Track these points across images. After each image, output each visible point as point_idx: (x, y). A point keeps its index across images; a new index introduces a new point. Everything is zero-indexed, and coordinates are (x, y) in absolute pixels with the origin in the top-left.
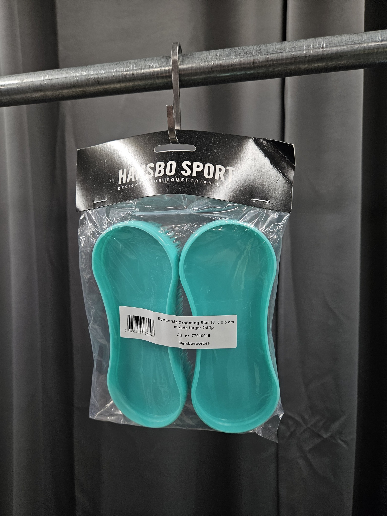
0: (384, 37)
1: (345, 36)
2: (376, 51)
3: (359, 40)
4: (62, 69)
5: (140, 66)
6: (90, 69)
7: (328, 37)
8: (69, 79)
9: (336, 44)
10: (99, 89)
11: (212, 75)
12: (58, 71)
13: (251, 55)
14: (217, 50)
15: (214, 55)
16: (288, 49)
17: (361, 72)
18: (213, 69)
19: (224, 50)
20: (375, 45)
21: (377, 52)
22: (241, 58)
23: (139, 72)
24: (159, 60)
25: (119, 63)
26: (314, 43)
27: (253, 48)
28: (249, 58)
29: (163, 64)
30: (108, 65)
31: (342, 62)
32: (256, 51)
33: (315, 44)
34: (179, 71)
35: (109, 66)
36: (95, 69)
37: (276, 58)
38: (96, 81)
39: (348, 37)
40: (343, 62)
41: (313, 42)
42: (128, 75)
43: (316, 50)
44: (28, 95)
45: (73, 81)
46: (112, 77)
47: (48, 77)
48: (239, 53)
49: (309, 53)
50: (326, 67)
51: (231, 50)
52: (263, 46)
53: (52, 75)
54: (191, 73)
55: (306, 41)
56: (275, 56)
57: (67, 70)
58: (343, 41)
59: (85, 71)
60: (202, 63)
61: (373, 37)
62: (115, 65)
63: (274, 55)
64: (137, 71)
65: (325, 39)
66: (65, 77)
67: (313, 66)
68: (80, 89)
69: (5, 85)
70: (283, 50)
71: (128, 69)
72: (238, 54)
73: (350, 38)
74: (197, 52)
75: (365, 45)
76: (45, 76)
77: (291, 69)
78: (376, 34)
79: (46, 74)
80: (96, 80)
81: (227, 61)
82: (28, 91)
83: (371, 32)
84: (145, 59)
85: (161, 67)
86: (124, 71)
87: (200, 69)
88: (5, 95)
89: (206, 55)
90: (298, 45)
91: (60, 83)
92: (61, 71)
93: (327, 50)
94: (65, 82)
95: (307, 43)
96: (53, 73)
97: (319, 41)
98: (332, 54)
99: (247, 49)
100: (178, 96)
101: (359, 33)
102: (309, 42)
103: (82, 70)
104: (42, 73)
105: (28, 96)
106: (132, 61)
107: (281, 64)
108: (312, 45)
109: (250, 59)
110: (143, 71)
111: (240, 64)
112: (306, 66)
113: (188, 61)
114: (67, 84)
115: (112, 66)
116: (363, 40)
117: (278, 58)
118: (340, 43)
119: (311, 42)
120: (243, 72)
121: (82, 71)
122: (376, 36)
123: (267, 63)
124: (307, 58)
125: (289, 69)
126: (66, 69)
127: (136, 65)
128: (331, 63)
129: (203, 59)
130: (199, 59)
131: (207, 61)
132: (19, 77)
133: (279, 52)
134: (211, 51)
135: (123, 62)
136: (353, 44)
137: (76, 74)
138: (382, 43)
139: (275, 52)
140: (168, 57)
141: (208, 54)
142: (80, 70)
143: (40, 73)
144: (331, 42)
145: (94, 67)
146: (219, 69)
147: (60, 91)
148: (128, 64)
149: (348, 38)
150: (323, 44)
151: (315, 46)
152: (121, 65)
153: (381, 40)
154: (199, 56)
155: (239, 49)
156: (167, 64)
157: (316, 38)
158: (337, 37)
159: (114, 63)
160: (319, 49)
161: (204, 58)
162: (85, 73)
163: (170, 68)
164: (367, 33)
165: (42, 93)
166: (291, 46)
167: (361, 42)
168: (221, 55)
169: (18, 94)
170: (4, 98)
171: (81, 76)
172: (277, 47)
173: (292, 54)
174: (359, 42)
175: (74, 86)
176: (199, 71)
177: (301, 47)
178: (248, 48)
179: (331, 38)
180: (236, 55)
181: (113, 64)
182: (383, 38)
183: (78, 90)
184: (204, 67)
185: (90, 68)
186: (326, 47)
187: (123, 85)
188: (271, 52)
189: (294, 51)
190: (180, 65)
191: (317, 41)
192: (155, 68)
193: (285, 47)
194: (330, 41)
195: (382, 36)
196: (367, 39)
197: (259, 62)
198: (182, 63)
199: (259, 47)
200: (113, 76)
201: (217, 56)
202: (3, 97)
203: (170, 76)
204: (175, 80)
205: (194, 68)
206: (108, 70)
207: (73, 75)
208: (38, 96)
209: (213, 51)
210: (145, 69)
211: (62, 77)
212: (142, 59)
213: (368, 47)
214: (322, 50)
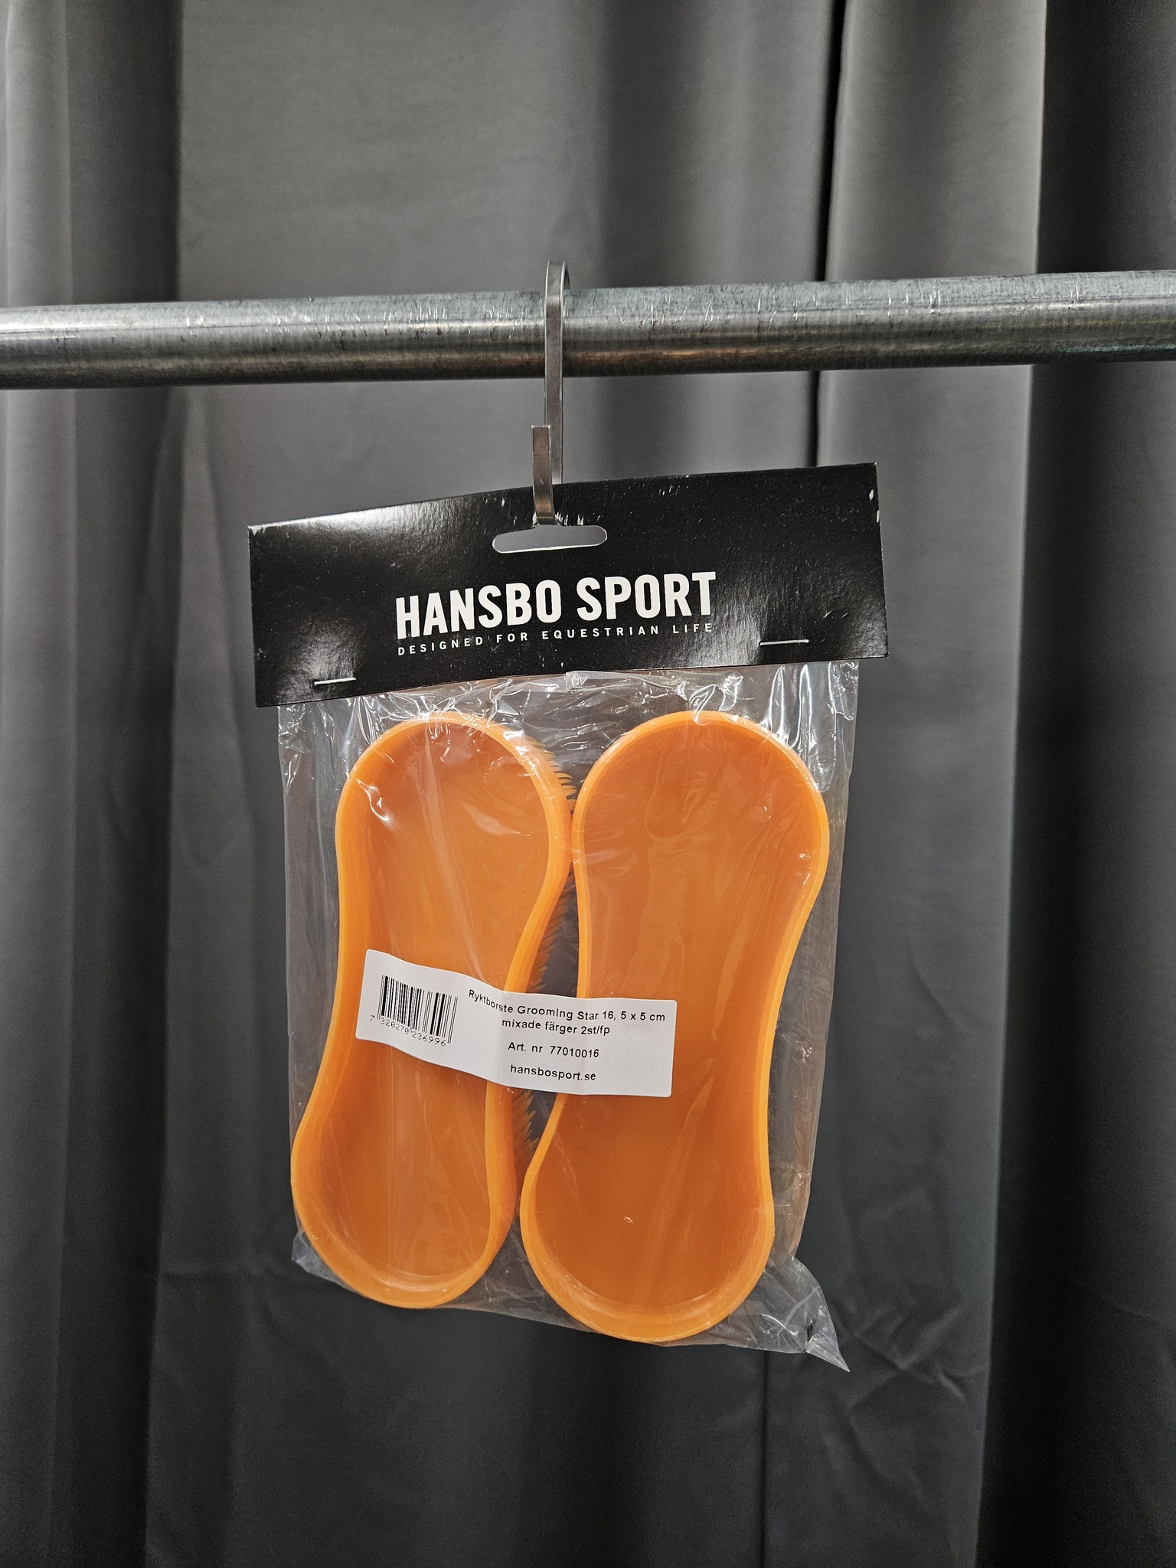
0: (1086, 290)
1: (991, 282)
2: (1065, 323)
3: (1024, 294)
4: (244, 303)
5: (461, 311)
6: (322, 309)
7: (948, 280)
8: (263, 331)
9: (968, 300)
10: (341, 363)
11: (649, 351)
12: (233, 308)
13: (754, 310)
14: (665, 289)
15: (658, 299)
16: (847, 303)
17: (1026, 371)
18: (653, 337)
19: (682, 290)
20: (1063, 310)
21: (1069, 326)
22: (728, 313)
23: (457, 326)
24: (511, 300)
25: (403, 298)
26: (913, 292)
27: (757, 293)
28: (747, 316)
29: (522, 313)
30: (372, 302)
31: (982, 346)
32: (767, 299)
33: (916, 295)
34: (564, 334)
35: (374, 306)
36: (336, 310)
37: (816, 323)
38: (335, 342)
39: (999, 283)
40: (985, 346)
41: (912, 290)
42: (425, 334)
43: (919, 311)
44: (143, 364)
45: (273, 337)
46: (381, 335)
47: (205, 320)
48: (723, 302)
49: (899, 317)
50: (941, 353)
51: (701, 292)
52: (786, 289)
53: (214, 316)
54: (596, 342)
55: (894, 287)
56: (813, 317)
57: (258, 306)
58: (986, 295)
59: (309, 314)
60: (624, 318)
61: (1060, 290)
62: (392, 305)
63: (812, 314)
64: (451, 325)
65: (942, 283)
66: (250, 324)
67: (908, 348)
68: (291, 360)
69: (77, 331)
70: (834, 305)
71: (427, 317)
72: (720, 303)
73: (1004, 287)
74: (613, 290)
75: (1041, 307)
76: (196, 317)
77: (853, 353)
78: (1066, 282)
79: (198, 313)
80: (338, 340)
81: (691, 318)
82: (144, 352)
83: (1054, 276)
84: (472, 294)
85: (515, 318)
86: (414, 321)
87: (620, 332)
88: (76, 358)
89: (635, 299)
90: (872, 295)
91: (237, 340)
92: (241, 309)
93: (945, 314)
94: (250, 336)
95: (895, 292)
96: (219, 310)
97: (925, 288)
98: (958, 322)
99: (742, 292)
100: (559, 399)
101: (1024, 275)
102: (900, 288)
103: (299, 309)
104: (187, 309)
105: (143, 367)
106: (436, 298)
107: (830, 338)
108: (907, 298)
109: (750, 319)
110: (465, 325)
111: (724, 329)
112: (892, 347)
113: (589, 310)
114: (256, 342)
115: (384, 307)
116: (1034, 295)
117: (821, 324)
118: (979, 297)
119: (907, 290)
120: (730, 350)
121: (300, 311)
122: (1069, 288)
123: (795, 332)
124: (895, 330)
125: (849, 352)
126: (255, 303)
127: (447, 308)
128: (956, 347)
129: (629, 308)
130: (617, 308)
131: (639, 315)
132: (120, 314)
133: (825, 308)
134: (649, 289)
135: (415, 296)
136: (1009, 303)
137: (281, 319)
138: (1082, 305)
139: (813, 308)
140: (535, 295)
141: (642, 296)
142: (293, 308)
143: (180, 307)
144: (956, 295)
145: (334, 303)
146: (669, 336)
147: (235, 360)
148: (428, 304)
149: (999, 288)
150: (937, 298)
151: (914, 300)
152: (408, 304)
153: (1080, 297)
154: (618, 301)
155: (722, 290)
156: (531, 314)
157: (918, 280)
158: (971, 282)
159: (388, 297)
160: (924, 309)
161: (631, 305)
162: (307, 319)
163: (542, 323)
164: (1046, 276)
165: (182, 363)
166: (855, 295)
167: (1029, 300)
168: (676, 303)
169: (114, 358)
170: (73, 365)
171: (296, 324)
172: (820, 295)
173: (857, 316)
174: (1027, 298)
175: (273, 350)
176: (615, 338)
177: (880, 300)
178: (745, 289)
179: (957, 283)
180: (715, 307)
181: (384, 299)
182: (1084, 293)
183: (285, 360)
184: (629, 328)
185: (322, 305)
186: (944, 306)
187: (409, 357)
188: (804, 306)
189: (863, 309)
190: (566, 317)
191: (920, 288)
192: (501, 320)
193: (840, 297)
194: (953, 292)
195: (1081, 289)
196: (1047, 293)
197: (773, 328)
198: (573, 313)
199: (774, 289)
200: (384, 333)
201: (664, 303)
202: (67, 361)
203: (539, 346)
204: (551, 356)
205: (603, 331)
206: (373, 316)
207: (274, 321)
208: (169, 369)
209: (654, 289)
210: (472, 320)
211: (243, 324)
212: (466, 296)
213: (1046, 312)
214: (932, 311)
